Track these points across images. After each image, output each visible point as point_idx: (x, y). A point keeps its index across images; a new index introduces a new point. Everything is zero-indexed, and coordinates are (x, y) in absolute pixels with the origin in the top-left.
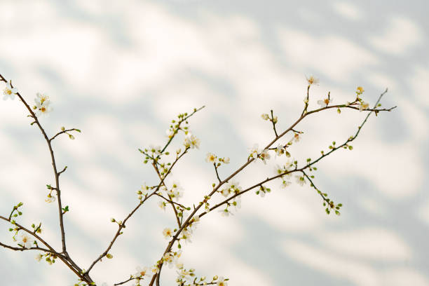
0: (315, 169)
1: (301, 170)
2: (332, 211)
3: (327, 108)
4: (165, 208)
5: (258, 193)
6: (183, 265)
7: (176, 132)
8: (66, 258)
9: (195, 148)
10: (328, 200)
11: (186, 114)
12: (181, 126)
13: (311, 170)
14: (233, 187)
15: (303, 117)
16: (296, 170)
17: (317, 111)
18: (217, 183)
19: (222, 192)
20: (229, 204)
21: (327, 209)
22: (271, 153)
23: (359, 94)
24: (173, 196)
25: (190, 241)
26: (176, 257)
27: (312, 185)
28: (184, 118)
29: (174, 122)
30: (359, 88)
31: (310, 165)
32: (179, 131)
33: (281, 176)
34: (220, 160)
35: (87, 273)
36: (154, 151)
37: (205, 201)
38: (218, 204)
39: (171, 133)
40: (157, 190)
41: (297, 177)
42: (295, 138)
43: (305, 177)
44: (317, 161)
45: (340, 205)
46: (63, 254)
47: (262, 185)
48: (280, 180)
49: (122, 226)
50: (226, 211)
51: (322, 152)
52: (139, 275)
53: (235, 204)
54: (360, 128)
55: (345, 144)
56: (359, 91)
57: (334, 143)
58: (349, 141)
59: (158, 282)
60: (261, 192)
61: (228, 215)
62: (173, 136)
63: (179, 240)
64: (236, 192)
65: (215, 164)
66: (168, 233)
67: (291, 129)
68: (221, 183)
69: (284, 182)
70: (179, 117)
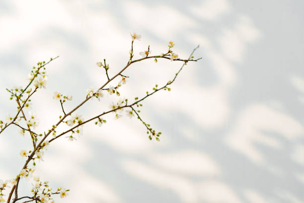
0: (141, 105)
1: (130, 106)
2: (154, 137)
3: (147, 58)
4: (24, 135)
5: (96, 123)
6: (39, 178)
7: (36, 76)
9: (43, 88)
10: (150, 130)
11: (44, 62)
12: (40, 71)
13: (138, 106)
14: (77, 118)
15: (129, 65)
16: (126, 106)
17: (140, 60)
18: (63, 115)
19: (66, 122)
20: (73, 132)
21: (150, 137)
22: (105, 92)
23: (170, 47)
24: (31, 125)
25: (43, 160)
26: (30, 172)
27: (139, 118)
28: (42, 65)
29: (34, 68)
30: (170, 43)
31: (137, 102)
32: (38, 75)
33: (114, 110)
34: (64, 97)
36: (17, 90)
37: (53, 130)
38: (65, 131)
39: (32, 77)
40: (15, 120)
41: (127, 111)
42: (123, 81)
43: (133, 112)
44: (143, 99)
45: (160, 133)
47: (100, 117)
48: (113, 114)
50: (71, 137)
51: (147, 93)
52: (2, 186)
53: (78, 132)
54: (177, 74)
55: (165, 87)
56: (170, 45)
57: (157, 86)
58: (168, 84)
59: (16, 192)
60: (99, 122)
61: (72, 140)
62: (33, 79)
63: (34, 159)
64: (79, 122)
65: (61, 101)
66: (24, 154)
67: (119, 74)
68: (66, 116)
69: (117, 115)
70: (38, 64)
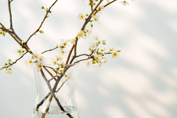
8: (12, 33)
26: (87, 33)
35: (26, 43)
46: (10, 30)
49: (49, 11)
52: (63, 45)
63: (91, 21)
66: (82, 17)
